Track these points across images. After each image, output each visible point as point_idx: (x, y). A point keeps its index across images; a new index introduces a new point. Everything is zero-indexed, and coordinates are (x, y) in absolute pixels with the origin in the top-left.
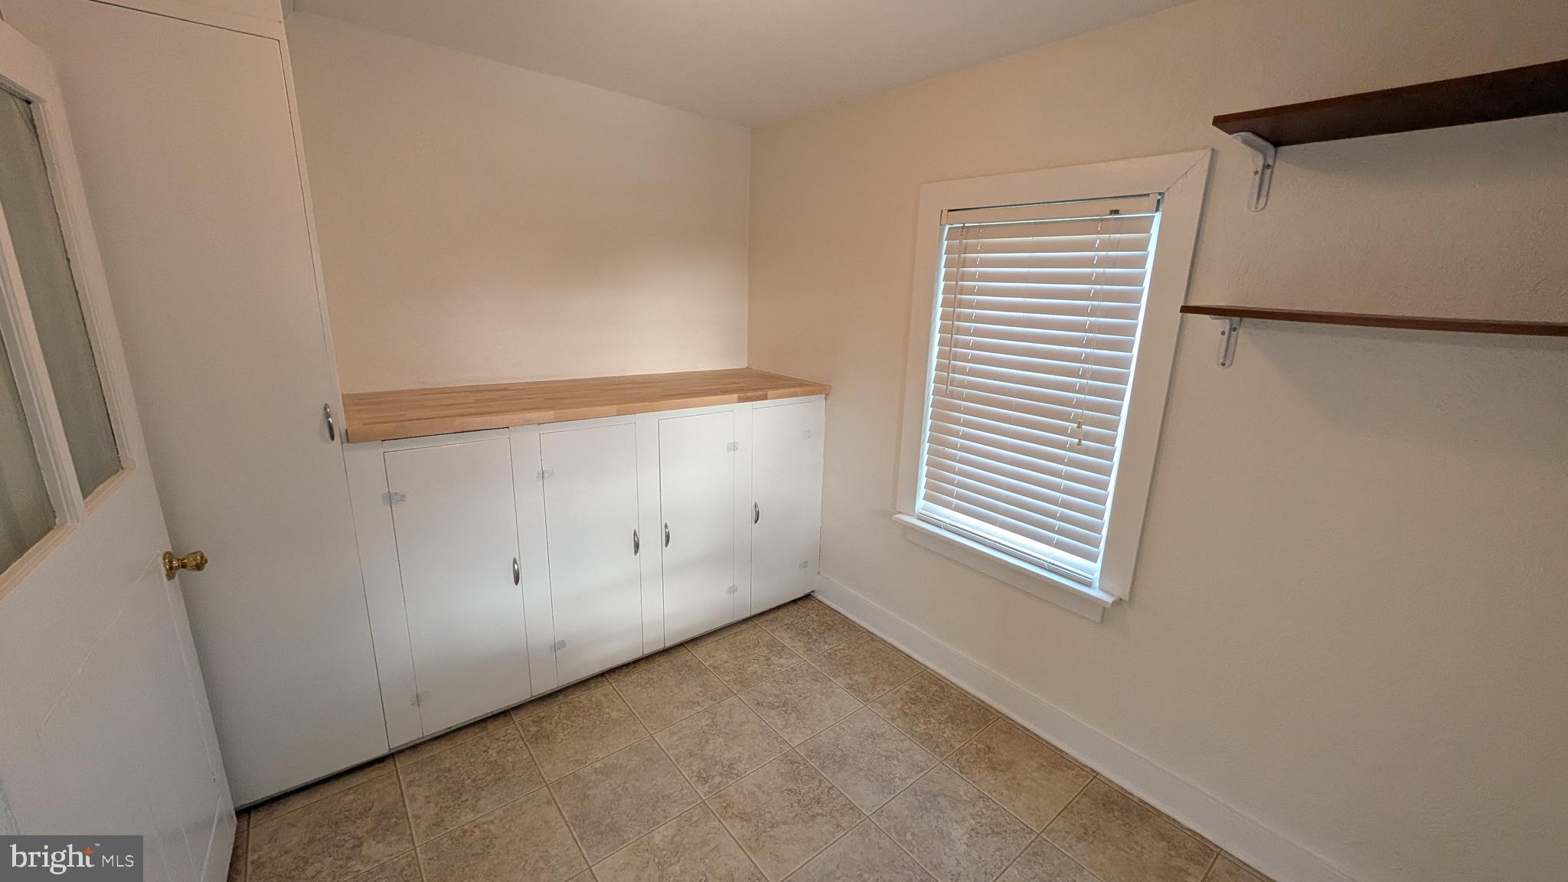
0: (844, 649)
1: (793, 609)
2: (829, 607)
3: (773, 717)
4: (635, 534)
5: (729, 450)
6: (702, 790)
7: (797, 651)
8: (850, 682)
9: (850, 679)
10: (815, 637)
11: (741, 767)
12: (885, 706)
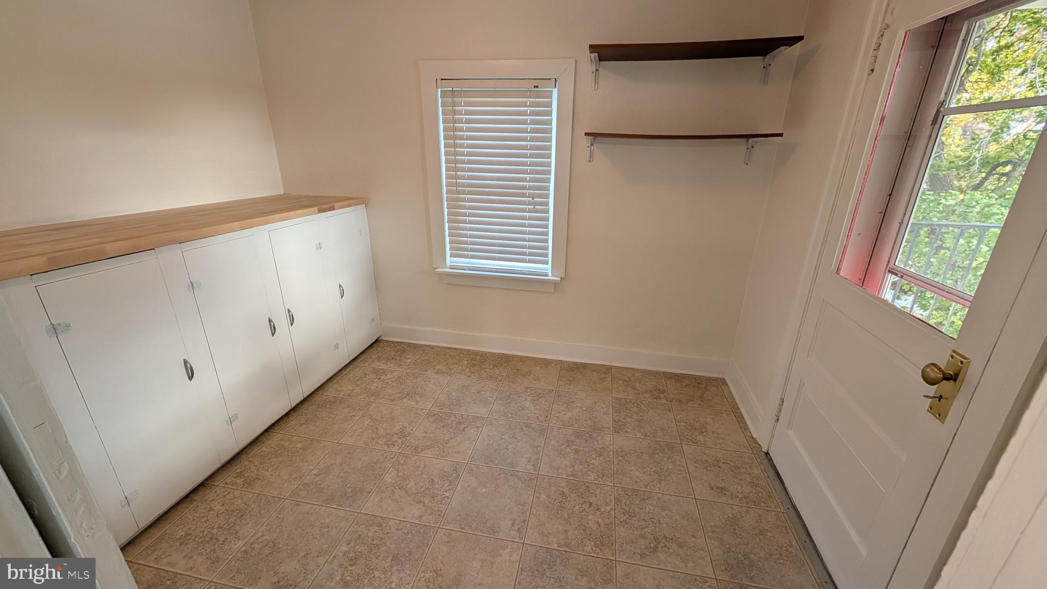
0: (419, 358)
1: (373, 350)
2: (394, 342)
3: (407, 403)
4: (270, 321)
5: (317, 249)
6: (395, 449)
7: (393, 368)
8: (435, 371)
9: (434, 369)
10: (398, 359)
11: (408, 430)
12: (461, 373)
